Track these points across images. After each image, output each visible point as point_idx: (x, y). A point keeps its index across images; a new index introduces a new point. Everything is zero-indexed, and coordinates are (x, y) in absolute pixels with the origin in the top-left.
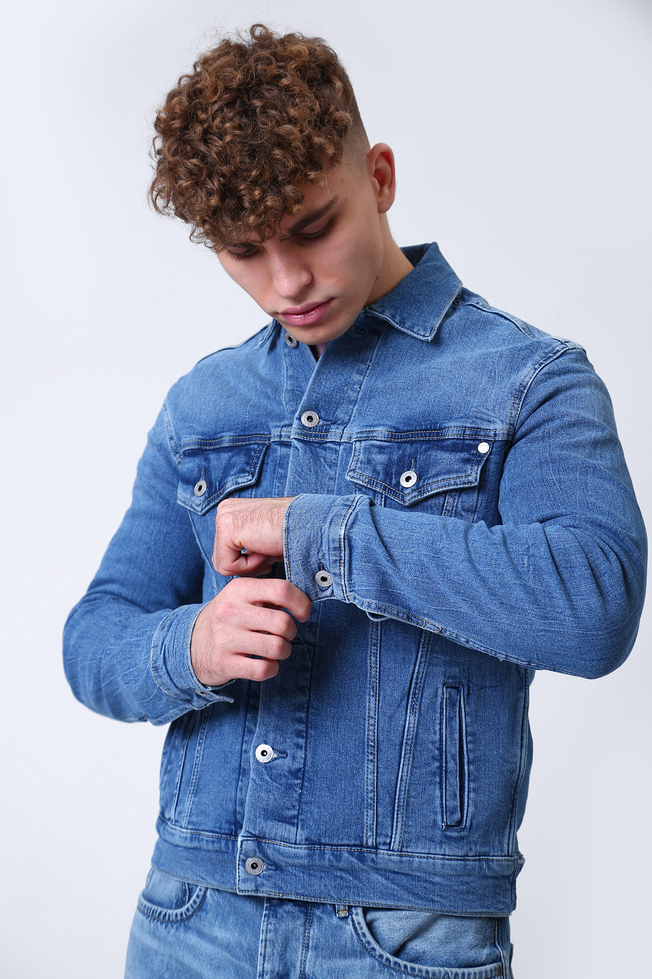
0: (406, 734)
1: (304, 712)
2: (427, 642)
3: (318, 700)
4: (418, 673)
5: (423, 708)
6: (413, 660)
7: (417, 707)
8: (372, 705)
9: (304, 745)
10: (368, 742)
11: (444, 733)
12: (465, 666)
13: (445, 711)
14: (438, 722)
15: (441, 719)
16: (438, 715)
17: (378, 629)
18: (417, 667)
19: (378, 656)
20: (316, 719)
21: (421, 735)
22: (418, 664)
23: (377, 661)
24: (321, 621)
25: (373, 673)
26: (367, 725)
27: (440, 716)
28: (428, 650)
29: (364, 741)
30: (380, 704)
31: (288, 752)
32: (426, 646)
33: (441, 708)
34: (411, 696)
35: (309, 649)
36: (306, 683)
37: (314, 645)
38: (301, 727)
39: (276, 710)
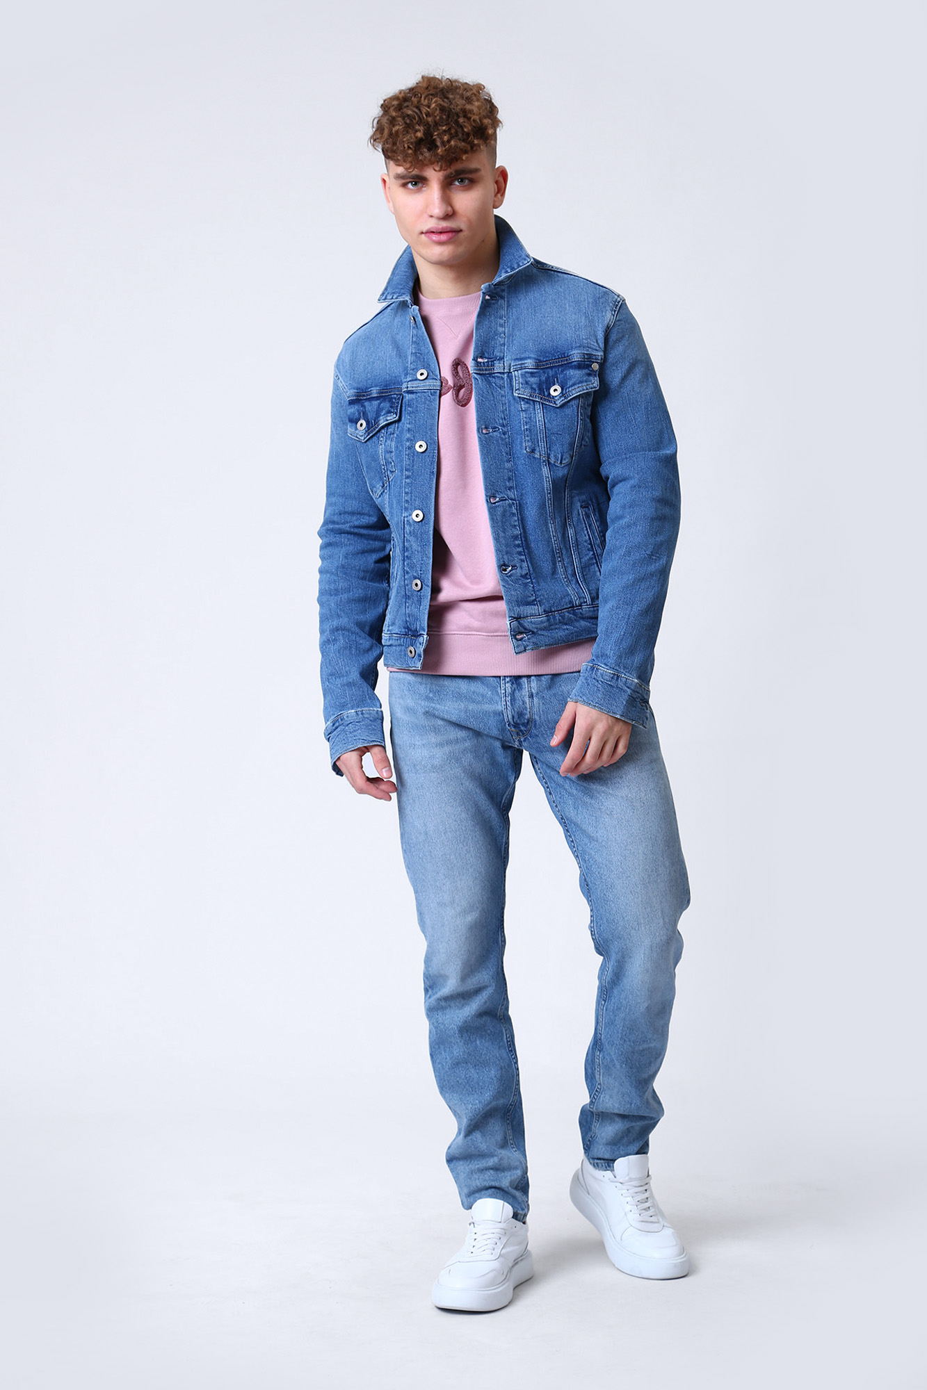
0: (570, 541)
1: (519, 540)
5: (575, 523)
7: (572, 524)
10: (555, 550)
11: (590, 534)
13: (586, 522)
14: (585, 529)
16: (584, 525)
19: (552, 499)
21: (579, 539)
23: (551, 502)
30: (557, 527)
33: (584, 520)
34: (567, 519)
35: (513, 503)
36: (516, 523)
37: (515, 500)
38: (520, 549)
39: (503, 542)
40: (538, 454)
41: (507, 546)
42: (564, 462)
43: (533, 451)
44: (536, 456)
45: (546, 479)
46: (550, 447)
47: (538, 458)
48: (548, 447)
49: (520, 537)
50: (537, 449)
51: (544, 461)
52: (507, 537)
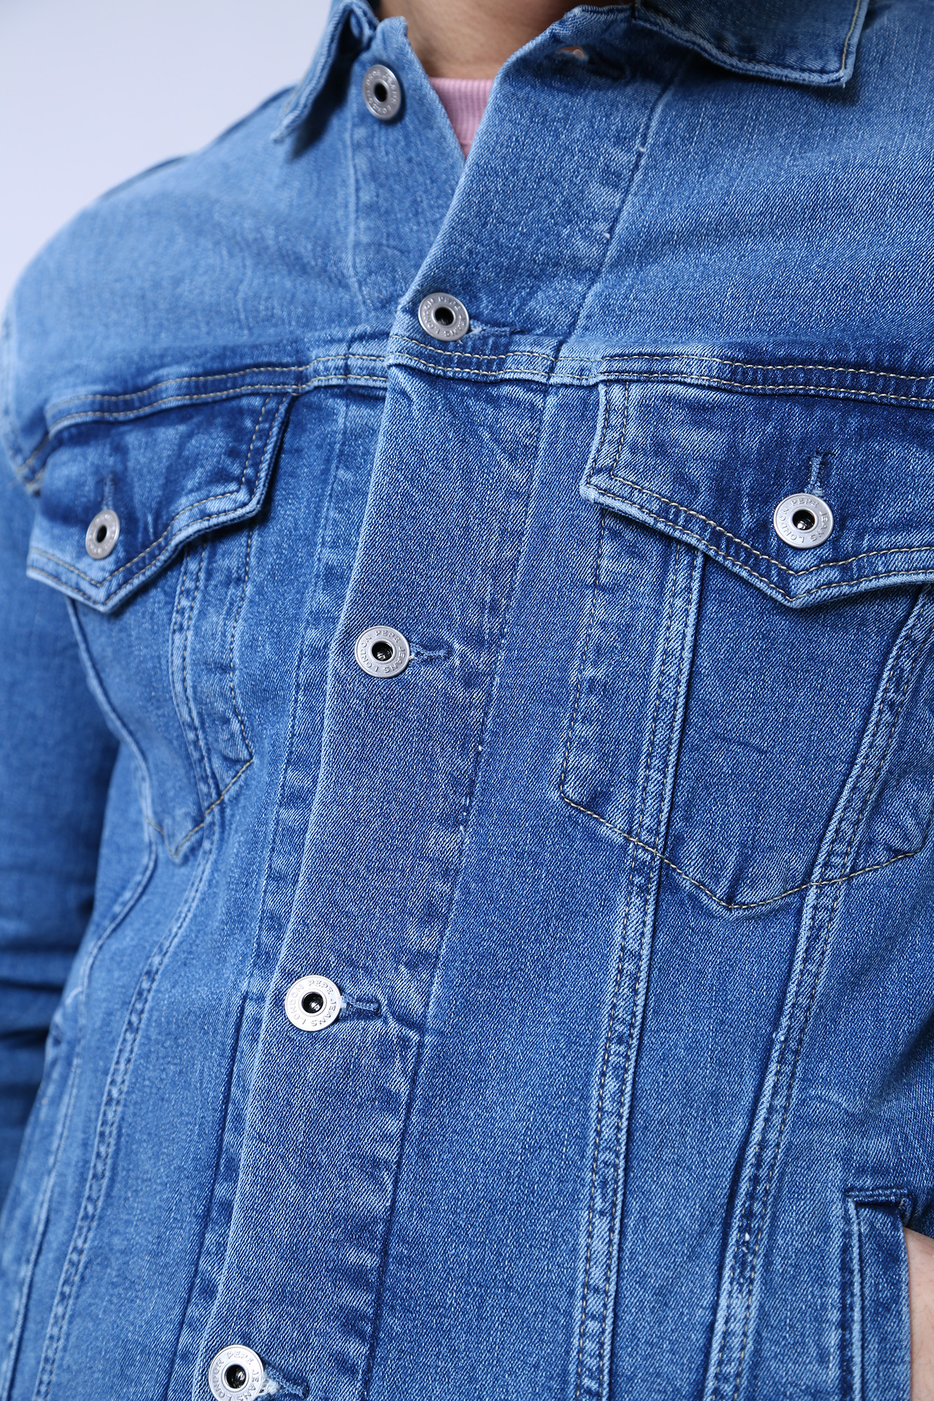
0: (715, 1356)
1: (371, 1250)
2: (793, 1045)
3: (420, 1212)
4: (763, 1145)
5: (778, 1265)
6: (747, 1100)
7: (759, 1262)
8: (599, 1246)
9: (362, 1364)
10: (579, 1375)
11: (857, 1359)
13: (857, 1278)
14: (834, 1316)
15: (845, 1309)
16: (835, 1293)
17: (635, 992)
18: (759, 1124)
19: (629, 1076)
20: (408, 1280)
21: (773, 1364)
22: (762, 1113)
23: (622, 1092)
24: (451, 948)
25: (607, 1133)
26: (578, 1315)
27: (843, 1298)
28: (793, 1074)
29: (565, 1372)
30: (628, 1244)
31: (313, 1380)
32: (790, 1057)
33: (845, 1268)
34: (736, 1223)
35: (404, 1042)
36: (387, 1152)
37: (420, 1028)
38: (360, 1301)
39: (283, 1233)
40: (620, 821)
41: (294, 1255)
42: (746, 895)
43: (596, 801)
44: (604, 830)
45: (621, 960)
46: (689, 804)
47: (612, 845)
48: (680, 800)
49: (381, 1227)
50: (622, 797)
51: (641, 868)
52: (311, 1212)
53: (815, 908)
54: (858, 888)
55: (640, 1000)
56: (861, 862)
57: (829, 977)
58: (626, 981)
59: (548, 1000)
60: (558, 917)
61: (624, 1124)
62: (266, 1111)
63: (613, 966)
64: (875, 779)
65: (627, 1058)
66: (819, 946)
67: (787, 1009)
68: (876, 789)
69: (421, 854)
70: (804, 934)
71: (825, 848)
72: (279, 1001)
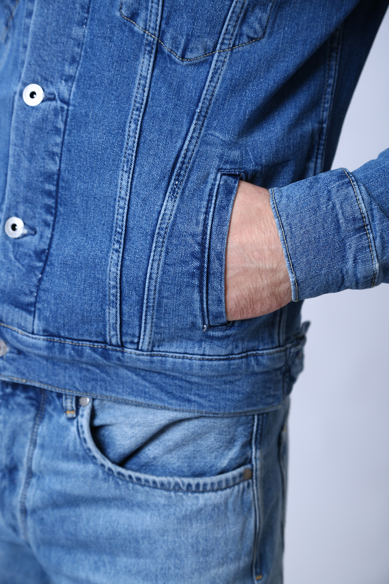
0: (159, 222)
1: (53, 185)
2: (203, 114)
3: (68, 171)
4: (187, 150)
5: (187, 193)
6: (183, 134)
7: (180, 191)
8: (124, 183)
9: (51, 223)
10: (116, 227)
11: (210, 224)
12: (248, 149)
13: (214, 198)
14: (204, 210)
15: (208, 208)
16: (205, 203)
17: (144, 91)
18: (187, 143)
19: (139, 123)
20: (65, 195)
21: (180, 225)
22: (188, 138)
23: (136, 129)
24: (80, 74)
25: (130, 143)
26: (117, 207)
27: (208, 205)
28: (203, 125)
29: (112, 226)
30: (134, 183)
31: (38, 229)
32: (202, 118)
33: (210, 195)
34: (174, 177)
35: (62, 108)
36: (57, 150)
37: (68, 104)
38: (50, 202)
39: (24, 179)
40: (142, 24)
41: (29, 186)
42: (189, 55)
43: (134, 16)
44: (136, 28)
45: (140, 79)
46: (168, 17)
47: (139, 34)
48: (165, 16)
49: (56, 177)
50: (143, 15)
51: (149, 44)
52: (33, 171)
53: (217, 61)
54: (236, 53)
55: (146, 94)
56: (237, 42)
57: (220, 88)
58: (141, 88)
59: (112, 94)
60: (117, 62)
61: (136, 140)
62: (17, 135)
63: (137, 82)
64: (242, 8)
65: (139, 116)
66: (217, 76)
67: (202, 100)
68: (243, 12)
69: (69, 37)
70: (211, 71)
71: (222, 37)
72: (21, 94)
